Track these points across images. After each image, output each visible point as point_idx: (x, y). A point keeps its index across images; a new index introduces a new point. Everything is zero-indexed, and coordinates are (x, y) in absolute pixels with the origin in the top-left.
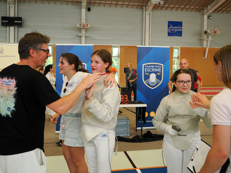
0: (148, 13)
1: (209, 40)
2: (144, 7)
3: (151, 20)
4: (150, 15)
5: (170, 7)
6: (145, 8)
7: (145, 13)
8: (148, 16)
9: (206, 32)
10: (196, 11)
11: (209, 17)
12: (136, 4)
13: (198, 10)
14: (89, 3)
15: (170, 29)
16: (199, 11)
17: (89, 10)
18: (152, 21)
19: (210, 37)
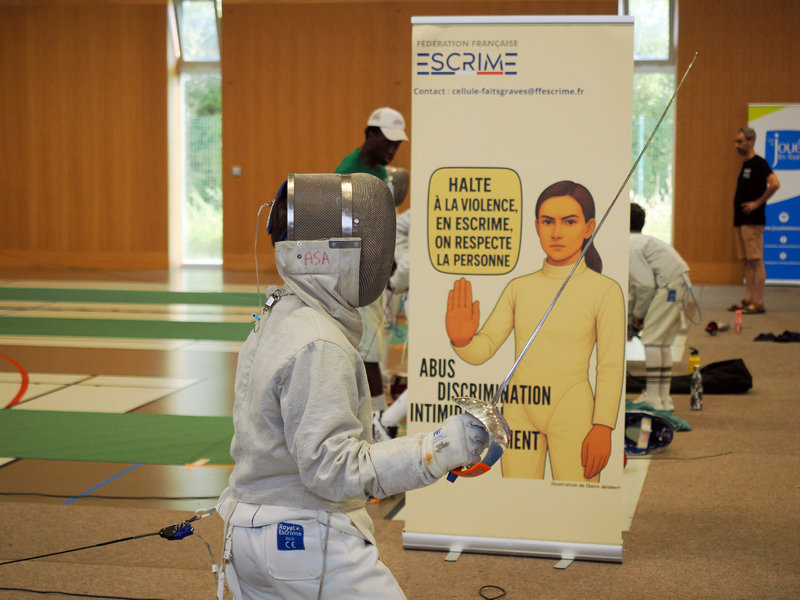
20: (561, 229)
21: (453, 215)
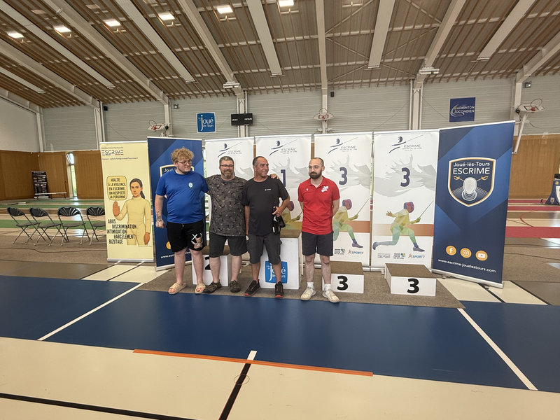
0: (417, 90)
1: (523, 123)
2: (411, 82)
3: (423, 100)
4: (420, 93)
5: (454, 77)
6: (413, 83)
7: (413, 91)
8: (416, 95)
9: (518, 111)
10: (501, 78)
11: (525, 85)
12: (397, 79)
13: (505, 76)
14: (331, 86)
15: (454, 112)
16: (507, 77)
17: (332, 95)
18: (423, 102)
19: (524, 118)
20: (136, 189)
21: (112, 187)
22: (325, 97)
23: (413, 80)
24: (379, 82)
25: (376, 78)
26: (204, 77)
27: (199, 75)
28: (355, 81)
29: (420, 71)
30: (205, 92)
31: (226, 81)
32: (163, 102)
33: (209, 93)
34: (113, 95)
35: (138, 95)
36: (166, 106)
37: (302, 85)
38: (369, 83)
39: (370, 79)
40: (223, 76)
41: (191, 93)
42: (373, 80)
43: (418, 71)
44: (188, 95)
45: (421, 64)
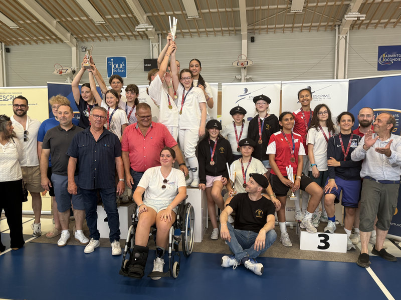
0: (343, 37)
2: (337, 28)
3: (349, 47)
4: (346, 39)
5: (382, 23)
6: (339, 29)
7: (339, 37)
8: (342, 42)
12: (322, 24)
14: (251, 31)
15: (382, 59)
17: (252, 40)
18: (349, 49)
22: (245, 42)
23: (339, 25)
24: (302, 27)
25: (300, 23)
26: (115, 19)
27: (110, 17)
28: (277, 26)
29: (345, 16)
30: (115, 34)
31: (139, 23)
32: (70, 44)
33: (121, 36)
34: (16, 36)
35: (44, 37)
36: (74, 49)
37: (220, 29)
38: (292, 28)
39: (293, 24)
40: (135, 17)
41: (100, 35)
42: (295, 25)
43: (343, 17)
44: (98, 37)
45: (346, 9)
